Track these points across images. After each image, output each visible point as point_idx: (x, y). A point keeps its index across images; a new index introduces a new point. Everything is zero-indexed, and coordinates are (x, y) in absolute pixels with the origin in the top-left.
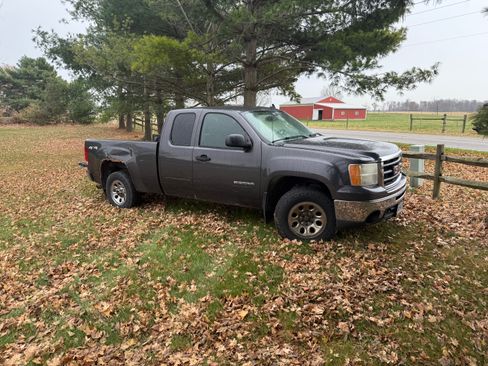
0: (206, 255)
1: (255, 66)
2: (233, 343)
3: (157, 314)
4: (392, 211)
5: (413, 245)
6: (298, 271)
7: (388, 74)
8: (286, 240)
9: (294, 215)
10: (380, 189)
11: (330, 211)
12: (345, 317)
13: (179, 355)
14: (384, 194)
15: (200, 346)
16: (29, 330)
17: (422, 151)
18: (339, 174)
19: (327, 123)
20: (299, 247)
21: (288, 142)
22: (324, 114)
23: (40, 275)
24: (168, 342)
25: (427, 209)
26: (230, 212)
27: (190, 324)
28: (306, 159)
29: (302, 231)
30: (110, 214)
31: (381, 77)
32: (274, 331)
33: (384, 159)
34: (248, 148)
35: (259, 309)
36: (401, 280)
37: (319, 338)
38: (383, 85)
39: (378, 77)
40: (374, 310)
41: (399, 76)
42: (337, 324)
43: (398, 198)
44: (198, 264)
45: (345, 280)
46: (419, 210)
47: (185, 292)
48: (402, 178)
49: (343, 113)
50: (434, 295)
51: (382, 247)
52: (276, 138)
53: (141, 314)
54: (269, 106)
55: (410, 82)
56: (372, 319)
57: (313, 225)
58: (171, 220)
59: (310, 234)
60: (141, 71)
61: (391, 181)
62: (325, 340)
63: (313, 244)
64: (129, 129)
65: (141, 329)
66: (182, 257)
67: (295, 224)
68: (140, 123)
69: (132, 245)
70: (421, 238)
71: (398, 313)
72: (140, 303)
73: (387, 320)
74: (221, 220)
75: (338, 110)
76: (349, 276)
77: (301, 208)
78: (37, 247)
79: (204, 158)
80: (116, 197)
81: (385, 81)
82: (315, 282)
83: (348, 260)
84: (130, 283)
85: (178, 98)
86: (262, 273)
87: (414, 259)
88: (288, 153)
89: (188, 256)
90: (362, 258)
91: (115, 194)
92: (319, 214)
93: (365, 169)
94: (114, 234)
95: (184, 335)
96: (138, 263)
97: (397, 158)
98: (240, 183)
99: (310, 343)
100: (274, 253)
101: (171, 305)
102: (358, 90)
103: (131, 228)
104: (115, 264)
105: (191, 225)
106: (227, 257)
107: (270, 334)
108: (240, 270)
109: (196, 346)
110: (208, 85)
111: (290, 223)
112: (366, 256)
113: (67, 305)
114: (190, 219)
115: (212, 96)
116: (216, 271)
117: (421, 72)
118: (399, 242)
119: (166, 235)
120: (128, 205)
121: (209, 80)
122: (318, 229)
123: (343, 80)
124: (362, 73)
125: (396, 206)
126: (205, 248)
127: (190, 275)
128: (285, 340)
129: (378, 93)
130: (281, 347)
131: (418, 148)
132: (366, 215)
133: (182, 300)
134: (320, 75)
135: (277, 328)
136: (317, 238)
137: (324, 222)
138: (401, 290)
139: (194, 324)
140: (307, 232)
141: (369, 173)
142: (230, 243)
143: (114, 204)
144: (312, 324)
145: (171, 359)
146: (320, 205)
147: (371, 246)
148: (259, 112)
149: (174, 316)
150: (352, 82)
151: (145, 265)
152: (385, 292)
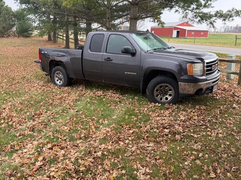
0: (111, 109)
1: (137, 4)
2: (127, 141)
3: (91, 131)
4: (210, 90)
5: (220, 107)
6: (158, 116)
7: (217, 12)
8: (153, 103)
9: (157, 90)
10: (204, 77)
11: (176, 88)
12: (179, 133)
13: (103, 145)
14: (206, 80)
15: (112, 142)
16: (31, 136)
17: (234, 59)
18: (182, 69)
19: (182, 40)
20: (159, 106)
21: (155, 51)
22: (181, 33)
23: (28, 116)
24: (97, 141)
25: (233, 91)
26: (121, 90)
27: (107, 134)
28: (165, 61)
29: (161, 99)
30: (55, 89)
31: (213, 13)
32: (145, 138)
33: (206, 61)
34: (133, 54)
35: (139, 130)
36: (209, 121)
37: (166, 141)
38: (214, 18)
39: (211, 13)
40: (193, 132)
41: (224, 12)
42: (175, 136)
43: (213, 82)
44: (107, 112)
45: (181, 120)
46: (228, 91)
47: (102, 124)
48: (218, 73)
49: (193, 33)
50: (224, 127)
51: (203, 107)
52: (149, 49)
53: (83, 131)
54: (145, 30)
55: (231, 16)
56: (192, 135)
57: (167, 96)
58: (89, 93)
59: (165, 101)
60: (68, 7)
61: (211, 73)
62: (169, 141)
63: (166, 105)
64: (55, 41)
65: (85, 136)
66: (98, 110)
67: (157, 95)
68: (62, 37)
69: (72, 104)
70: (225, 104)
71: (204, 133)
72: (81, 127)
73: (199, 136)
74: (117, 93)
75: (190, 31)
76: (183, 119)
77: (161, 87)
78: (21, 104)
79: (109, 59)
80: (58, 80)
81: (216, 15)
82: (166, 121)
83: (184, 113)
84: (75, 119)
85: (88, 22)
86: (140, 117)
87: (218, 113)
88: (155, 57)
89: (102, 109)
90: (191, 112)
91: (56, 79)
92: (170, 90)
93: (195, 66)
94: (61, 99)
95: (104, 139)
96: (77, 112)
97: (214, 61)
98: (129, 73)
99: (162, 143)
100: (146, 109)
101: (97, 128)
102: (199, 21)
103: (69, 96)
104: (65, 112)
105: (101, 95)
106: (122, 110)
107: (144, 139)
108: (129, 115)
109: (111, 142)
110: (107, 15)
111: (155, 95)
112: (194, 111)
113: (46, 128)
114: (100, 93)
115: (109, 22)
116: (117, 116)
117: (237, 11)
118: (213, 106)
119: (88, 100)
120: (64, 85)
121: (108, 11)
122: (169, 98)
123: (190, 15)
124: (202, 10)
125: (212, 87)
126: (110, 106)
127: (104, 117)
128: (150, 141)
129: (211, 23)
130: (149, 143)
131: (232, 56)
132: (195, 91)
133: (101, 126)
134: (177, 11)
135: (147, 137)
136: (169, 103)
137: (173, 94)
138: (208, 125)
139: (109, 134)
140: (164, 99)
141: (198, 68)
142: (123, 105)
143: (56, 85)
144: (163, 136)
145: (100, 147)
146: (171, 85)
147: (197, 107)
148: (139, 34)
149: (98, 132)
150: (195, 16)
151: (81, 112)
152: (200, 126)
